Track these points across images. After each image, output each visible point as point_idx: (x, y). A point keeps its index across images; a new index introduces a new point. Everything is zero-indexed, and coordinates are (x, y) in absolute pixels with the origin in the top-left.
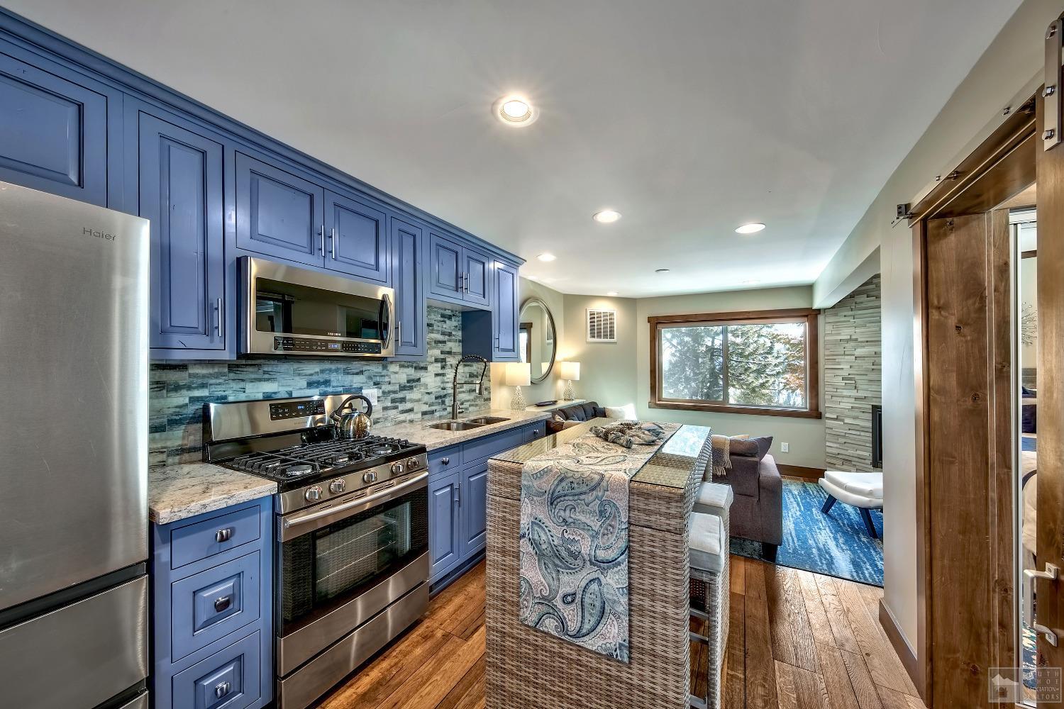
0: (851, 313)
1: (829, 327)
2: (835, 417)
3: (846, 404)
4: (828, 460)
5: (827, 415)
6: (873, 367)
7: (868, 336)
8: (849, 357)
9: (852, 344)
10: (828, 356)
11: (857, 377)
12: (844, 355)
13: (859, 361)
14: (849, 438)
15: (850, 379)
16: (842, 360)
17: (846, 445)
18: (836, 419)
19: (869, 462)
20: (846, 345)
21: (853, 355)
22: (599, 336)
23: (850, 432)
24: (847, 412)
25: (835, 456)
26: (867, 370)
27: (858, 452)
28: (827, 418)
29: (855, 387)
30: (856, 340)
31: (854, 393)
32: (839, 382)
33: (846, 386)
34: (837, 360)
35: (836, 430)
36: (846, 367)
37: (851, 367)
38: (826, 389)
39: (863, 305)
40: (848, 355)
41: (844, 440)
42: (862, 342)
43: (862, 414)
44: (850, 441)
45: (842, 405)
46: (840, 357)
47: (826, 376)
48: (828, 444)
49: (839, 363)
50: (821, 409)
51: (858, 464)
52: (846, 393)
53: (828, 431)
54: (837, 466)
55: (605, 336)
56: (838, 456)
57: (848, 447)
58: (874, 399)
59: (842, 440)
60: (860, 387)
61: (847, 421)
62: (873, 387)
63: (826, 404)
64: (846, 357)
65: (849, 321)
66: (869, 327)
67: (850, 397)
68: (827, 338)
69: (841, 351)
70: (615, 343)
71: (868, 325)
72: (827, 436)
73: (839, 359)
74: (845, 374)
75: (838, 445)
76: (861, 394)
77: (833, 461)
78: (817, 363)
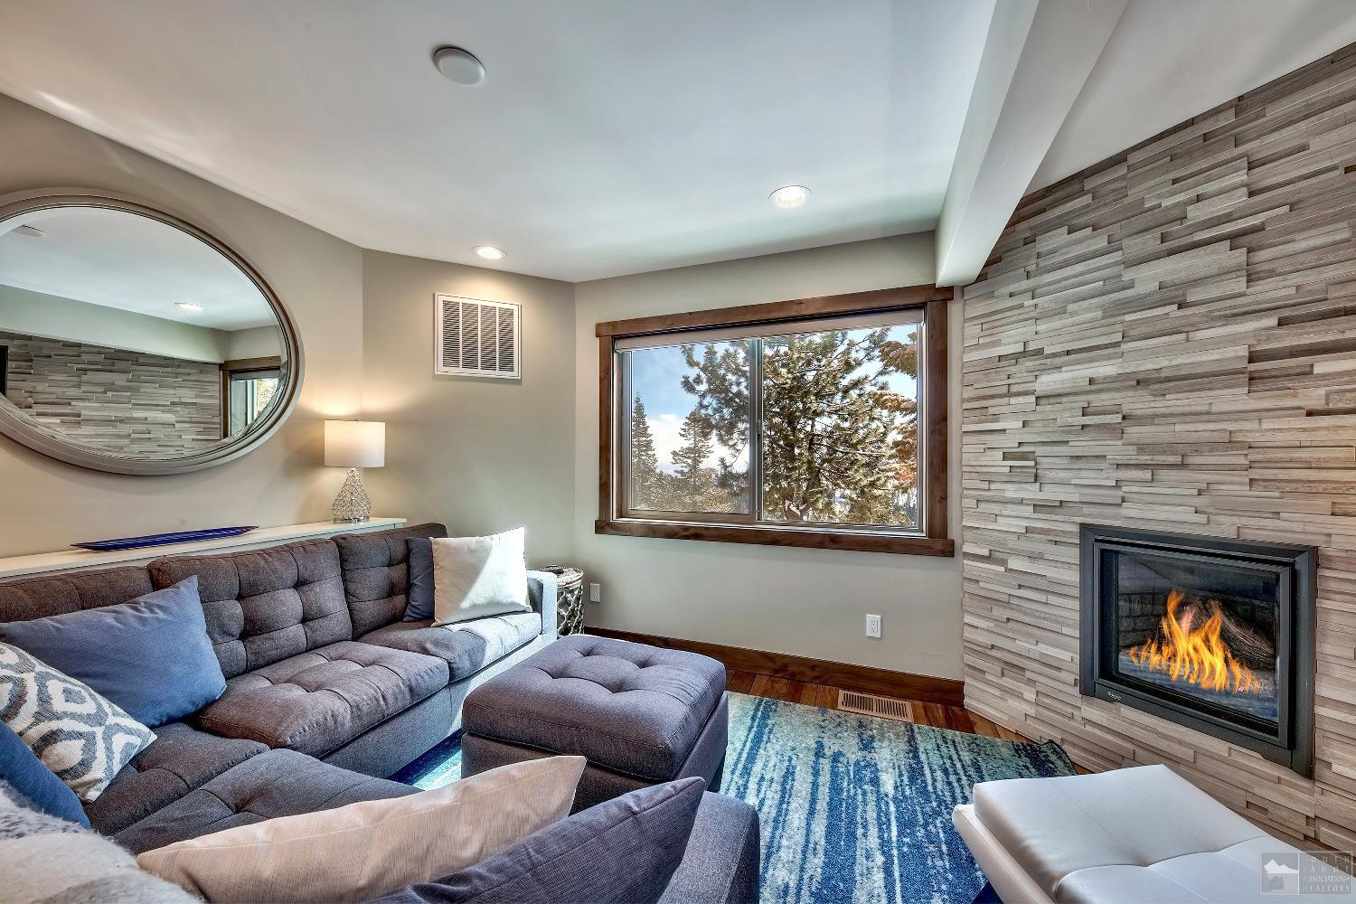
0: (1025, 284)
1: (973, 330)
2: (985, 552)
3: (1011, 522)
4: (970, 659)
5: (968, 548)
6: (1087, 420)
7: (1067, 338)
8: (1021, 399)
9: (1029, 363)
10: (971, 400)
11: (1039, 450)
12: (1009, 394)
13: (1046, 408)
14: (1020, 609)
15: (1024, 456)
16: (1003, 409)
17: (1011, 624)
18: (987, 559)
19: (1071, 678)
20: (1014, 369)
21: (1032, 393)
22: (470, 363)
23: (1023, 593)
24: (1012, 542)
25: (985, 651)
26: (1069, 428)
27: (1042, 648)
28: (966, 555)
29: (1036, 476)
30: (1039, 352)
31: (1032, 492)
32: (995, 462)
33: (1013, 477)
34: (991, 411)
35: (987, 586)
36: (1013, 424)
37: (1025, 424)
38: (966, 483)
39: (1058, 259)
40: (1018, 394)
41: (1007, 614)
42: (1054, 355)
43: (1052, 547)
44: (1020, 617)
45: (1003, 524)
46: (998, 401)
47: (963, 451)
48: (968, 619)
49: (995, 418)
50: (954, 533)
51: (1041, 679)
52: (1011, 492)
53: (969, 587)
54: (987, 676)
55: (489, 365)
56: (994, 653)
57: (1013, 631)
58: (1086, 509)
59: (1002, 613)
60: (1048, 475)
61: (1015, 564)
62: (1085, 474)
63: (963, 519)
64: (1013, 401)
65: (1021, 306)
66: (1072, 314)
67: (1021, 502)
68: (967, 358)
69: (999, 383)
70: (517, 382)
71: (1070, 307)
72: (967, 599)
73: (995, 406)
74: (1010, 443)
75: (991, 625)
76: (1052, 494)
77: (980, 663)
78: (945, 419)
